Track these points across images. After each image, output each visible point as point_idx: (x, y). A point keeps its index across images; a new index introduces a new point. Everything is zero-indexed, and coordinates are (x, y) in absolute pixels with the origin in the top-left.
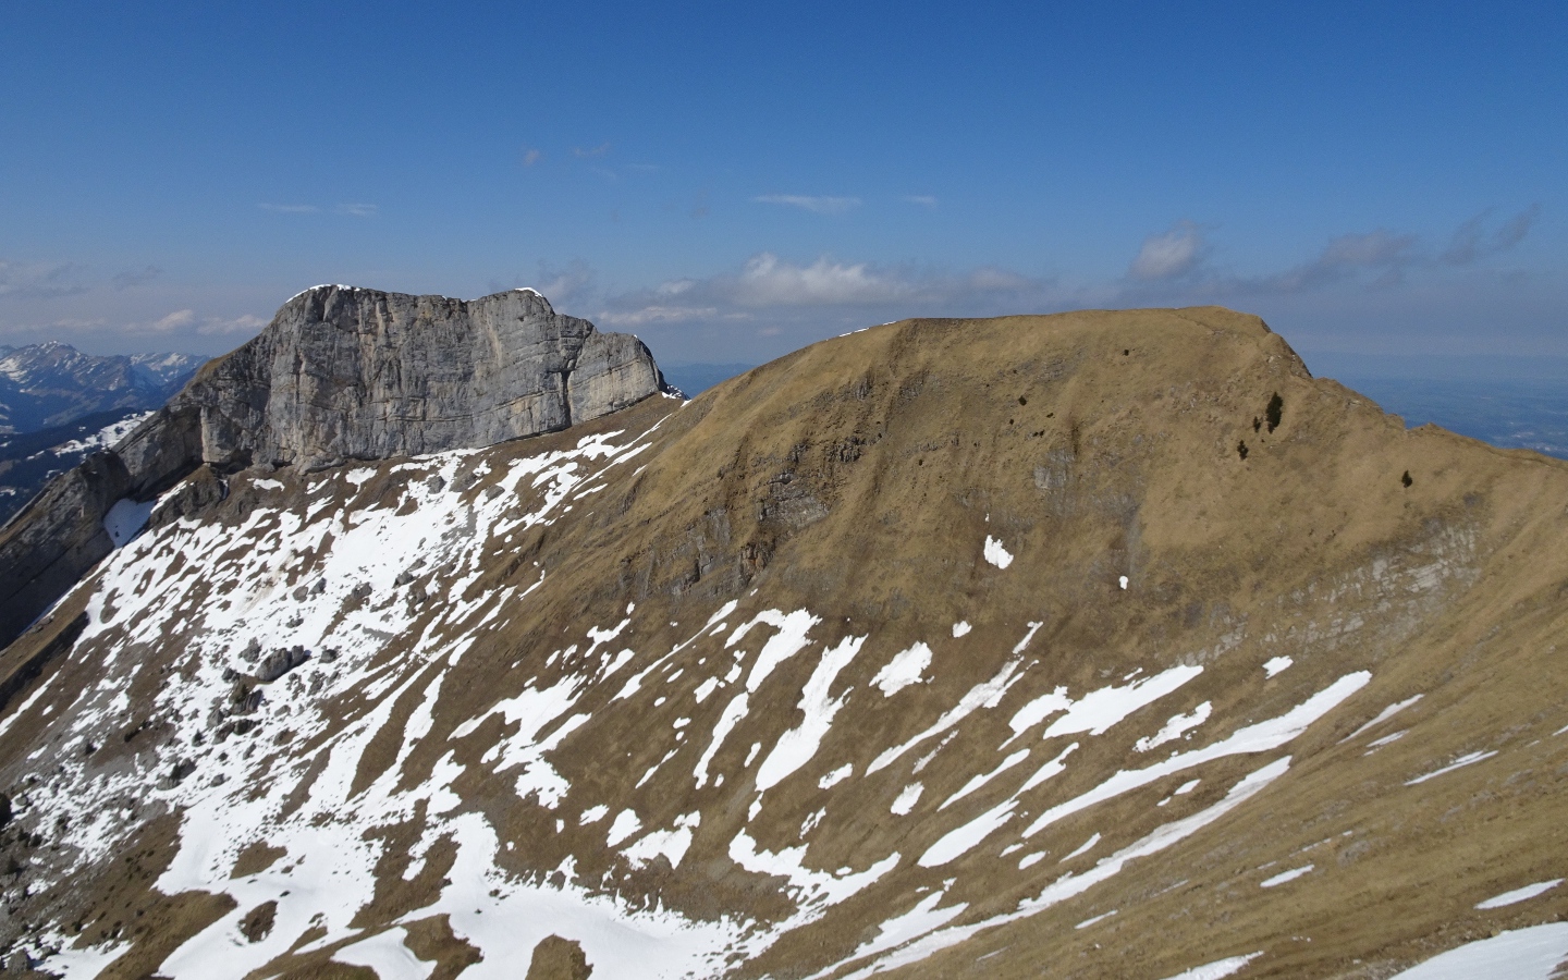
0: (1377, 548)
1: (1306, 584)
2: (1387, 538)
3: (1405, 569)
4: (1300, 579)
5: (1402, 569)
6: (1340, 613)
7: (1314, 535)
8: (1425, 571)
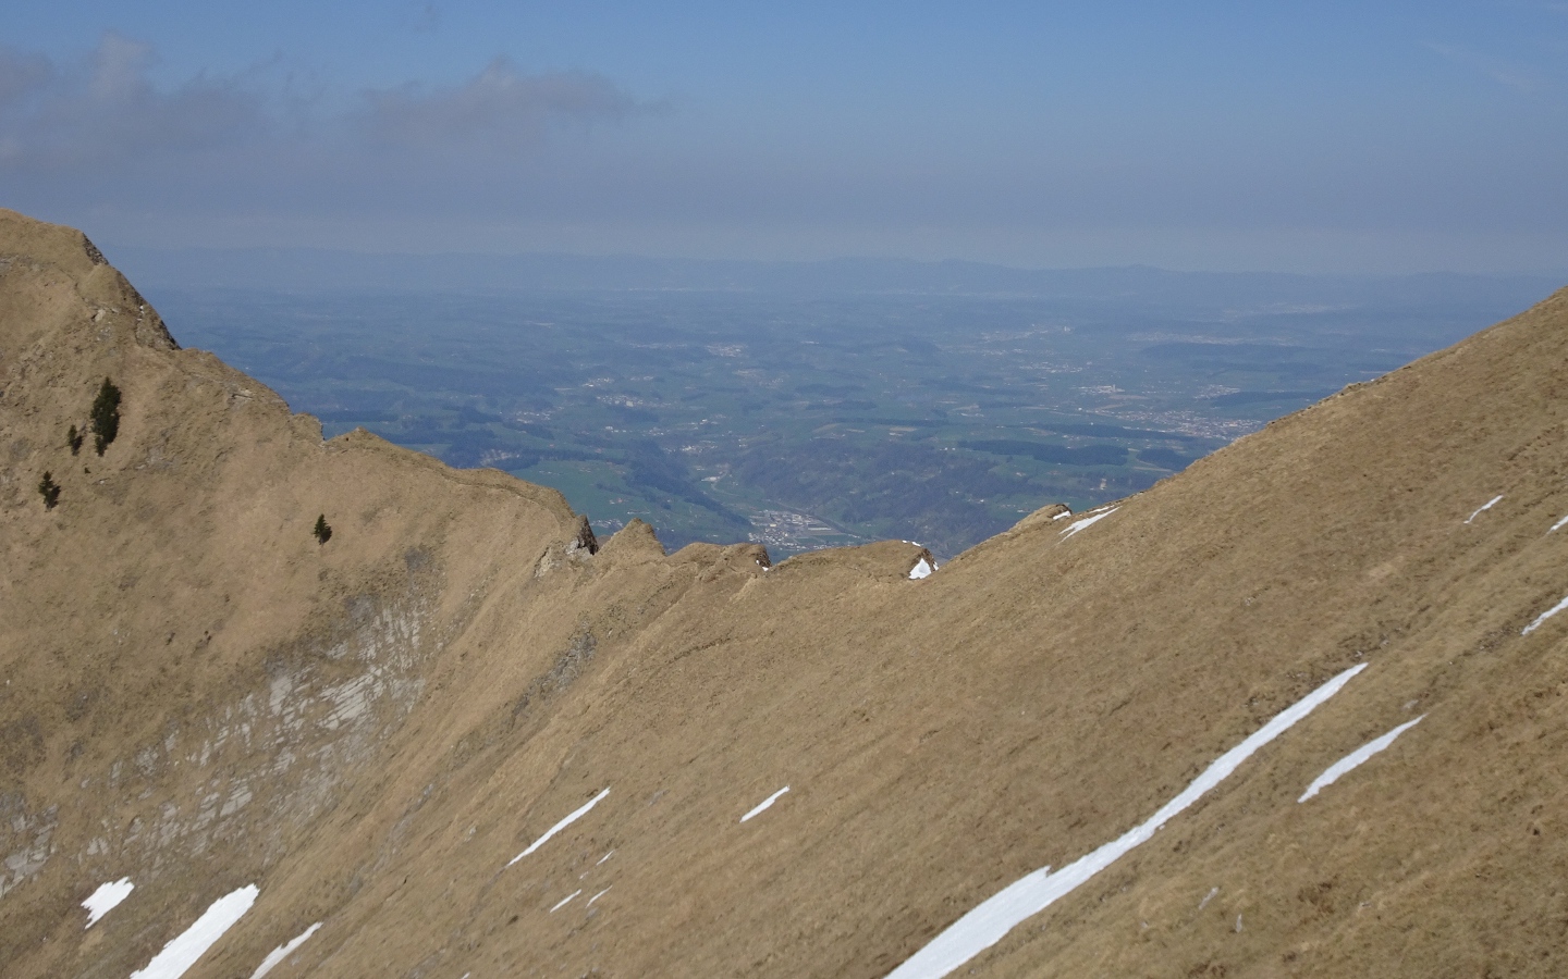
0: (277, 656)
1: (162, 736)
2: (293, 636)
3: (320, 689)
4: (152, 726)
5: (314, 691)
6: (216, 783)
7: (175, 643)
8: (349, 689)
